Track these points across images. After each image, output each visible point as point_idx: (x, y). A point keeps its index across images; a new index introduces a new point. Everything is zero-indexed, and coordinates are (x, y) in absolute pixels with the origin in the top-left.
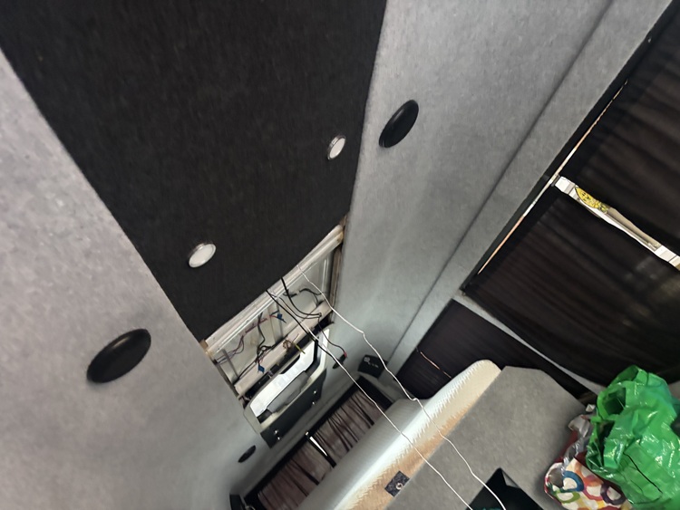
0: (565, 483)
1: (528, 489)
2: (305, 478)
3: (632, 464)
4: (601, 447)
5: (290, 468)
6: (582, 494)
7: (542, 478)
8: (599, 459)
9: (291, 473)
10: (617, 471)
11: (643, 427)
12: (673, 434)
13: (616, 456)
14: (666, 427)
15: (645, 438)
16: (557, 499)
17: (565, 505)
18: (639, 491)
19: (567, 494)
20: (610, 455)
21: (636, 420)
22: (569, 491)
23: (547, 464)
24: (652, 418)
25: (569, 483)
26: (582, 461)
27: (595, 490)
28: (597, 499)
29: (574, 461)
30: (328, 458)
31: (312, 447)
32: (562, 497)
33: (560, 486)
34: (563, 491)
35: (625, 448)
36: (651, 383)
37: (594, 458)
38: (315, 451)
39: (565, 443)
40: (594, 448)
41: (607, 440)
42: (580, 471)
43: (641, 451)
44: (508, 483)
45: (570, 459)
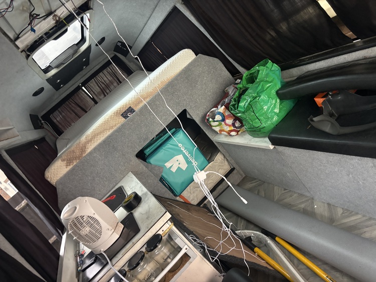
0: (216, 117)
1: (197, 120)
2: (79, 108)
3: (251, 110)
4: (238, 100)
5: (69, 103)
6: (223, 123)
7: (205, 115)
8: (236, 106)
9: (70, 106)
10: (243, 113)
11: (262, 91)
12: (276, 96)
13: (245, 105)
14: (274, 92)
15: (262, 97)
16: (210, 125)
17: (213, 128)
18: (251, 123)
19: (216, 123)
20: (242, 104)
21: (260, 87)
22: (217, 121)
23: (209, 108)
24: (268, 87)
25: (218, 117)
26: (227, 107)
27: (229, 121)
28: (229, 126)
29: (223, 107)
30: (93, 99)
31: (83, 92)
32: (213, 124)
33: (213, 118)
34: (215, 121)
35: (251, 101)
36: (273, 69)
37: (234, 105)
38: (85, 95)
39: (221, 98)
40: (235, 101)
41: (243, 97)
42: (225, 112)
43: (258, 103)
44: (188, 116)
45: (222, 106)
